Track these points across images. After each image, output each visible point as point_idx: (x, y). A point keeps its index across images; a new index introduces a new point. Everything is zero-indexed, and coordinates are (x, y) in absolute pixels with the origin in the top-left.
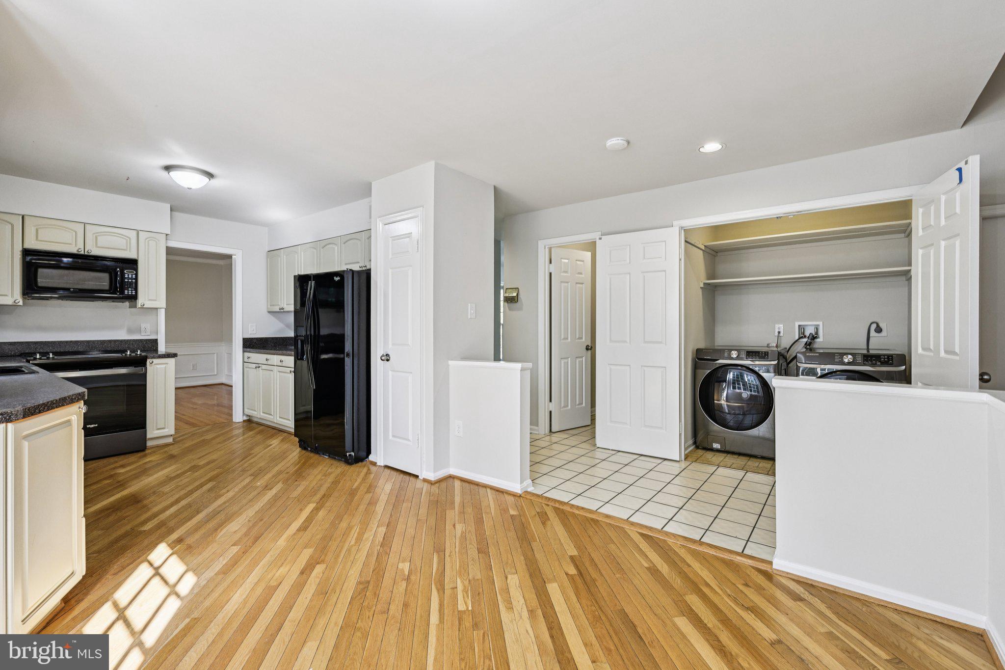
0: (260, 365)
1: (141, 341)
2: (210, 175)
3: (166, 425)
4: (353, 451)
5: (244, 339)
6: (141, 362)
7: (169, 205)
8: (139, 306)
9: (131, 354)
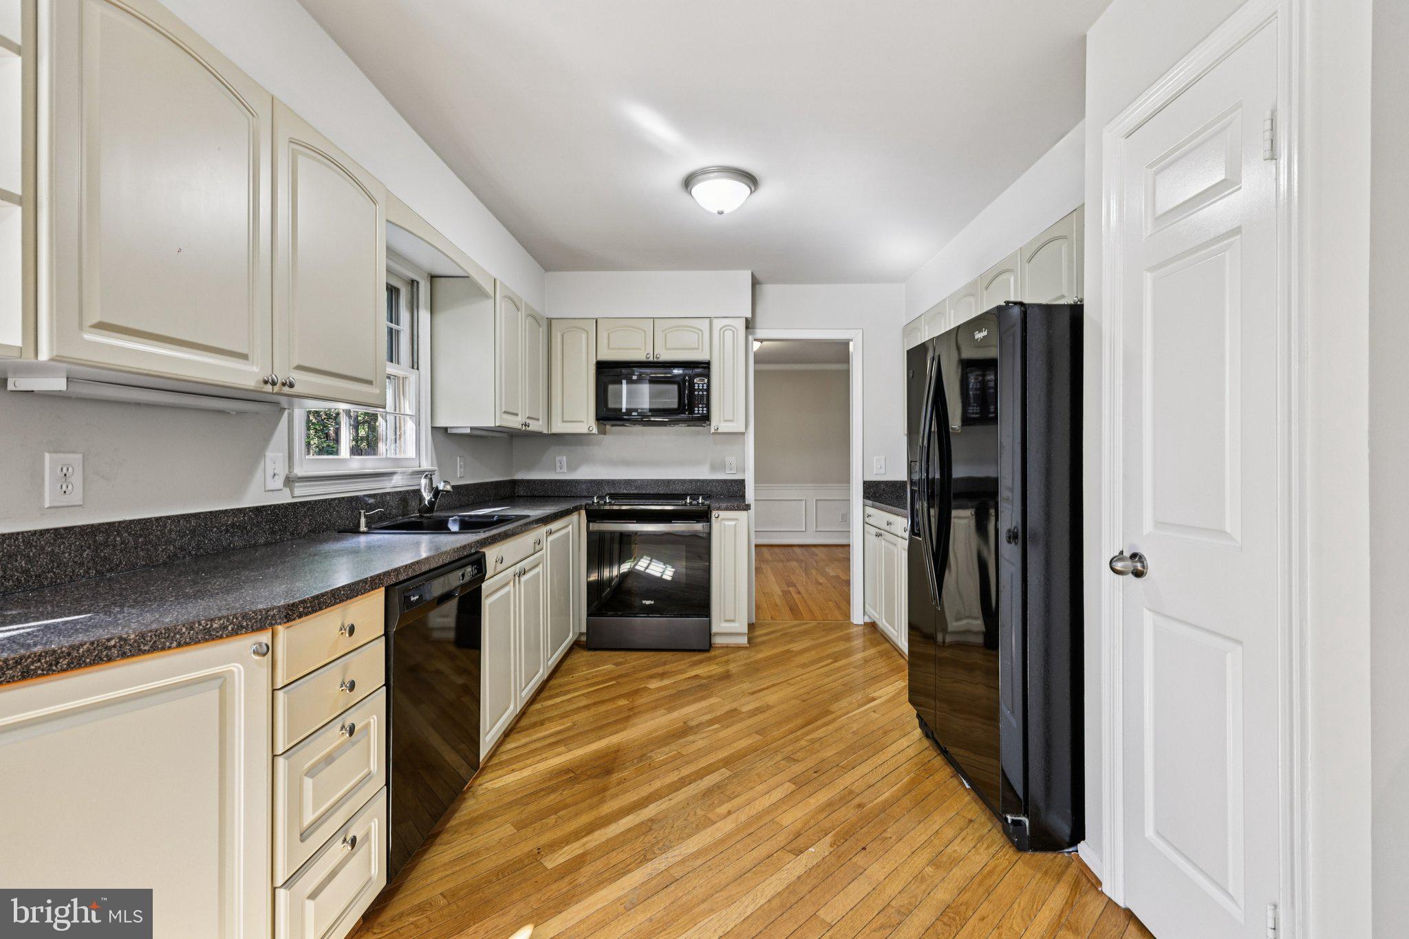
0: (883, 532)
1: (725, 481)
2: (751, 180)
3: (737, 617)
4: (1026, 814)
5: (865, 483)
6: (704, 516)
7: (749, 273)
8: (712, 431)
9: (691, 503)
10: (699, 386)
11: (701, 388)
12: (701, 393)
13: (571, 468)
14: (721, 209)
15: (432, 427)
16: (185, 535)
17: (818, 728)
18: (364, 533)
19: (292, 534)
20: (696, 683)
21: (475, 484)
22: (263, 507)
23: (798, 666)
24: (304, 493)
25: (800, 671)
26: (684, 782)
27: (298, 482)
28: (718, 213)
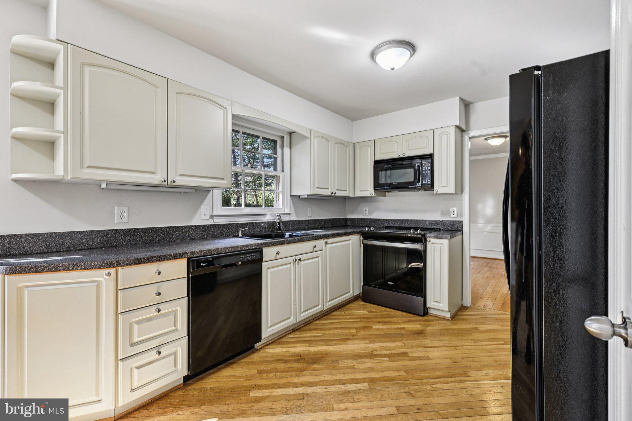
1: (449, 222)
3: (442, 301)
8: (435, 193)
9: (414, 233)
10: (425, 168)
11: (426, 169)
12: (426, 172)
13: (370, 213)
14: (392, 67)
15: (291, 196)
16: (165, 234)
17: (443, 383)
18: (240, 237)
19: (212, 236)
20: (399, 332)
21: (319, 219)
22: (199, 225)
23: (472, 340)
24: (218, 221)
25: (472, 343)
26: (340, 382)
27: (215, 217)
28: (391, 69)
